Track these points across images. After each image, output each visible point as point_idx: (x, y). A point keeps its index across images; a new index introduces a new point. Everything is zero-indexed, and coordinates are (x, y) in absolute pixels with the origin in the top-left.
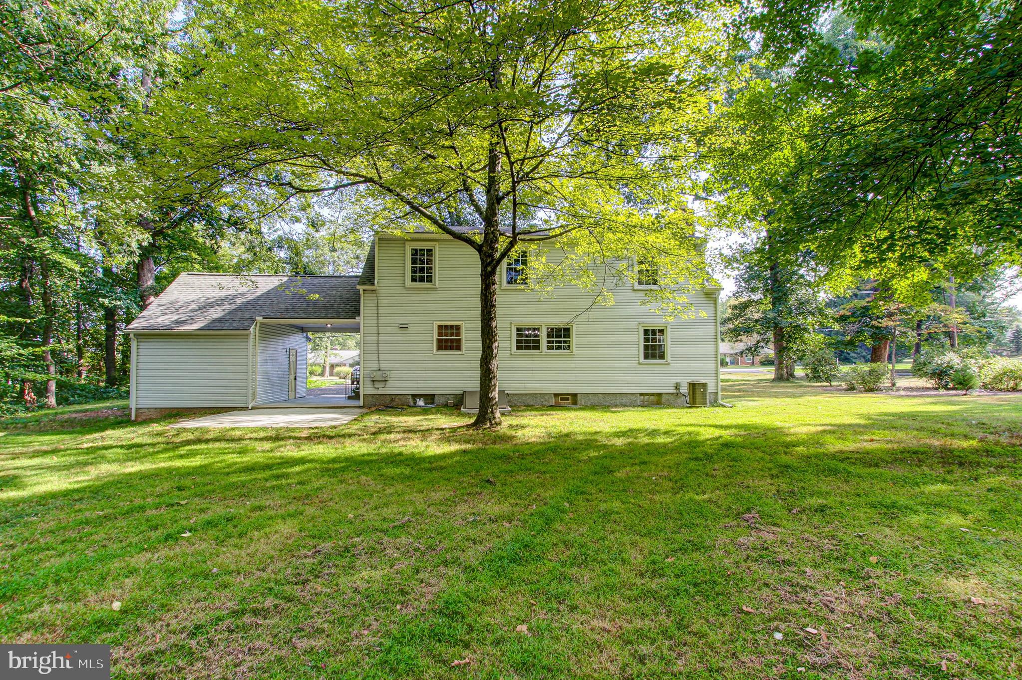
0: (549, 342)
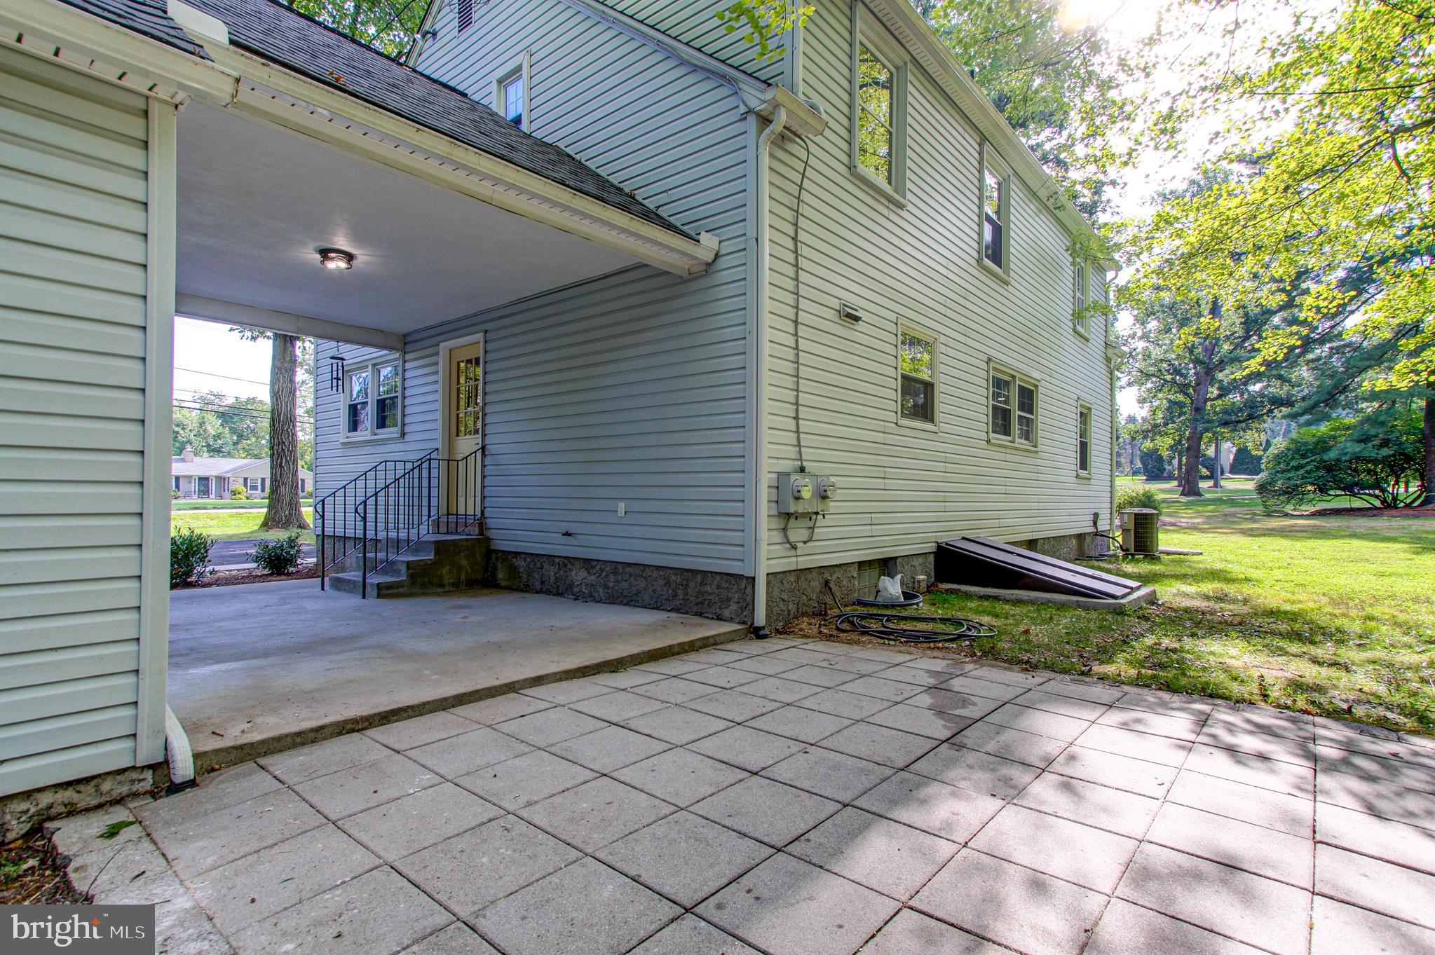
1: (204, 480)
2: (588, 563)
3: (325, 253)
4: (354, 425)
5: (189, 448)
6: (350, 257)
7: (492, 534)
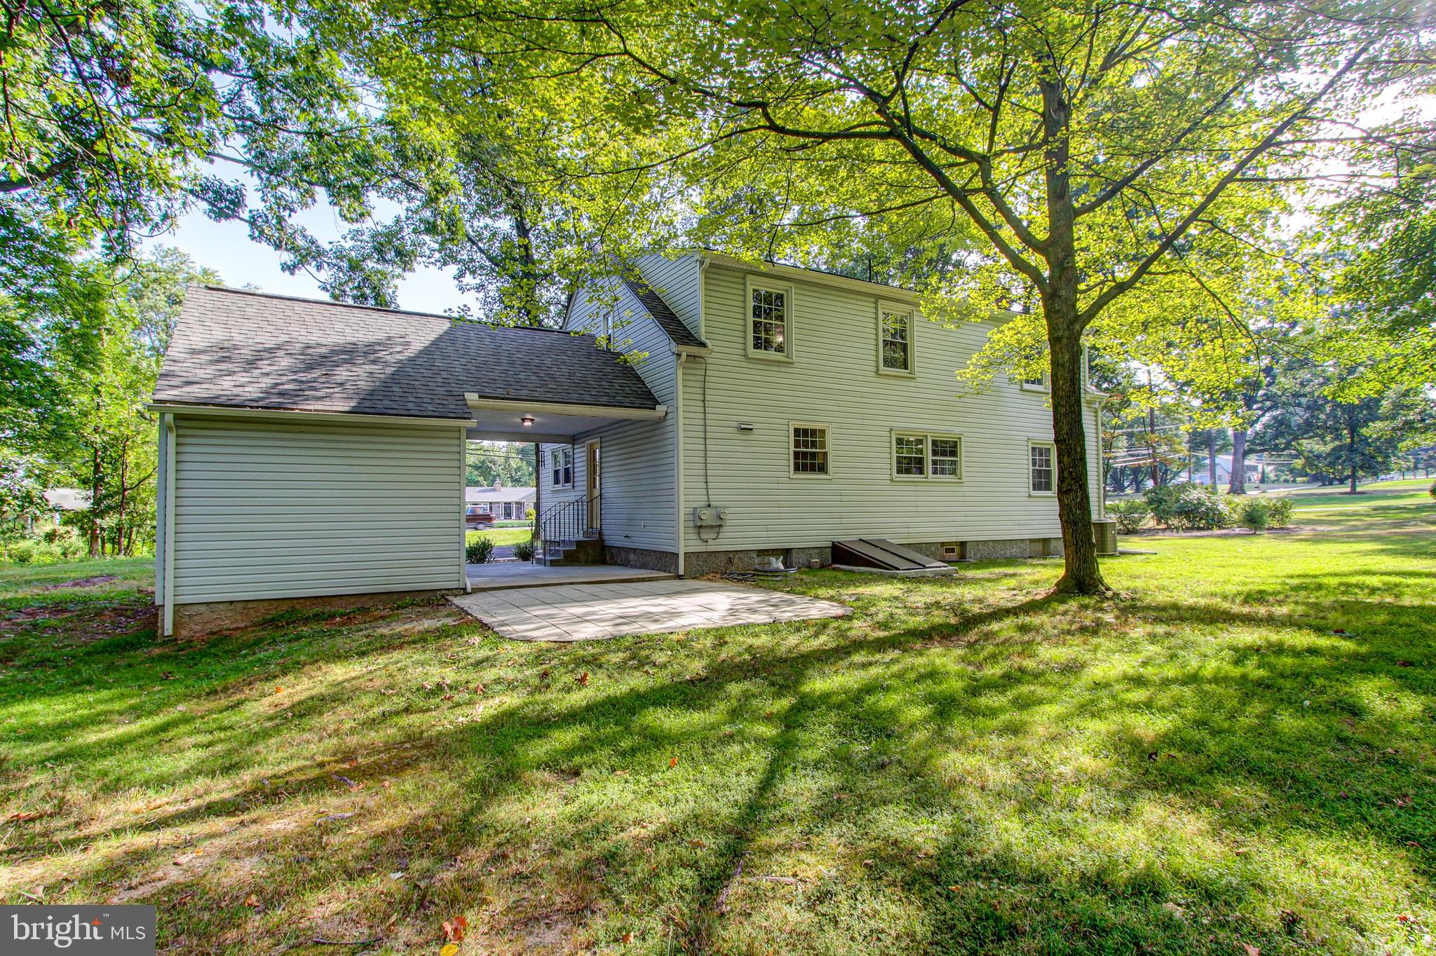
0: (934, 462)
1: (508, 506)
2: (634, 550)
3: (523, 420)
4: (557, 481)
5: (498, 481)
6: (532, 420)
7: (605, 538)
